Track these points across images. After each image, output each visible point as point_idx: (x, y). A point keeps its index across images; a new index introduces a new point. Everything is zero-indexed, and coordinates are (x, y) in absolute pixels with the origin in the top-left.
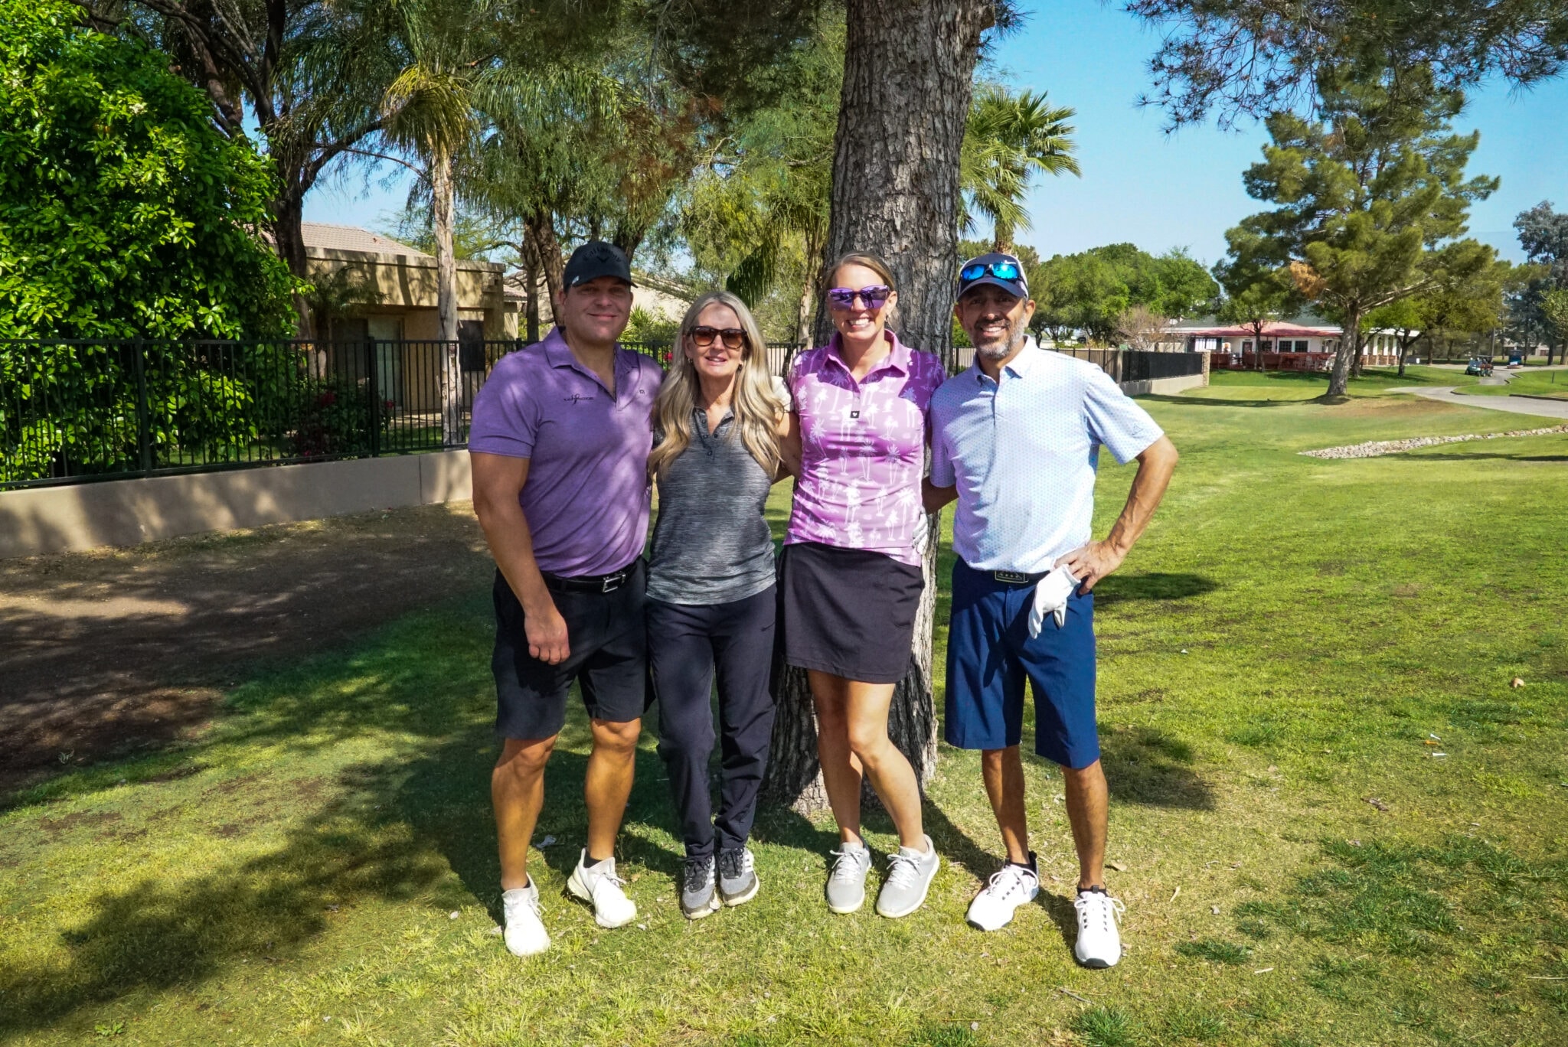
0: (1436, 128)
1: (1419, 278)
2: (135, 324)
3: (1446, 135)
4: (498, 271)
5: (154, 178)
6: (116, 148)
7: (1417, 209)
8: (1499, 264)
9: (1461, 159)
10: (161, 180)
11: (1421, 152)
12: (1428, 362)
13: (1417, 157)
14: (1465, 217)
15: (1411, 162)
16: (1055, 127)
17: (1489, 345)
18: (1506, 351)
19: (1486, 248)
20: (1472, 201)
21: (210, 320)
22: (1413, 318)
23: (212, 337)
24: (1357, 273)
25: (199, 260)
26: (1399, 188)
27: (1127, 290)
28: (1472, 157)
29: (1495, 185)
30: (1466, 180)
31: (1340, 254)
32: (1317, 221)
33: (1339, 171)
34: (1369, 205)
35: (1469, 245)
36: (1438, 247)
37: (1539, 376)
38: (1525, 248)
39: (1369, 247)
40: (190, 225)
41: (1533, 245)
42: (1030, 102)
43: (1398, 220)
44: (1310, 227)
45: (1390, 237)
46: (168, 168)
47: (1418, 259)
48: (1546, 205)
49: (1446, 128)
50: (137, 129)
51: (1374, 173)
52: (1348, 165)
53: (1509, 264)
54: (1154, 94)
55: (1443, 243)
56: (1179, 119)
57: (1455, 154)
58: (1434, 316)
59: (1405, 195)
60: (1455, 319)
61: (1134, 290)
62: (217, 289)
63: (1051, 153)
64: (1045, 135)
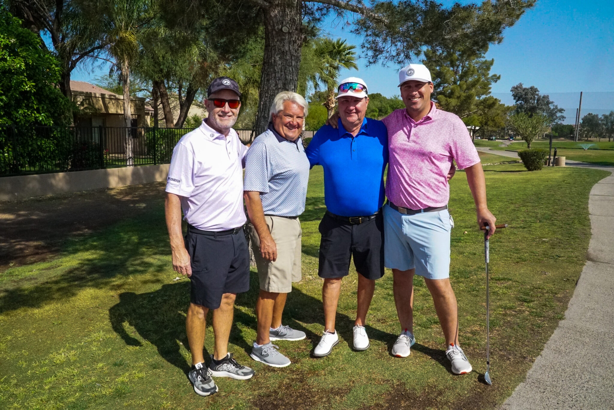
0: (480, 57)
1: (475, 109)
2: (12, 120)
3: (483, 60)
4: (142, 100)
5: (20, 66)
6: (5, 55)
7: (474, 85)
8: (501, 105)
9: (488, 68)
10: (23, 67)
11: (476, 65)
12: (483, 138)
13: (474, 67)
14: (490, 88)
15: (472, 68)
16: (349, 52)
17: (504, 133)
18: (510, 135)
19: (496, 99)
20: (492, 83)
21: (41, 119)
22: (477, 123)
23: (42, 125)
24: (454, 107)
25: (36, 96)
26: (468, 78)
27: (378, 111)
28: (492, 67)
29: (499, 78)
30: (490, 76)
31: (449, 100)
32: (441, 88)
33: (448, 70)
34: (458, 83)
35: (491, 98)
36: (481, 98)
37: (519, 144)
38: (514, 99)
39: (458, 98)
40: (34, 84)
41: (517, 98)
42: (340, 42)
43: (468, 89)
44: (439, 90)
45: (465, 94)
46: (25, 63)
47: (474, 103)
48: (521, 84)
49: (484, 57)
50: (12, 48)
51: (460, 72)
52: (451, 69)
53: (504, 105)
54: (363, 55)
55: (483, 97)
56: (370, 63)
57: (486, 66)
58: (484, 122)
59: (470, 80)
60: (490, 123)
61: (380, 111)
62: (43, 107)
63: (348, 61)
64: (346, 55)
